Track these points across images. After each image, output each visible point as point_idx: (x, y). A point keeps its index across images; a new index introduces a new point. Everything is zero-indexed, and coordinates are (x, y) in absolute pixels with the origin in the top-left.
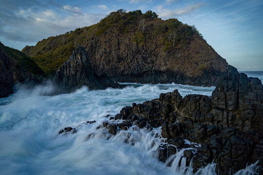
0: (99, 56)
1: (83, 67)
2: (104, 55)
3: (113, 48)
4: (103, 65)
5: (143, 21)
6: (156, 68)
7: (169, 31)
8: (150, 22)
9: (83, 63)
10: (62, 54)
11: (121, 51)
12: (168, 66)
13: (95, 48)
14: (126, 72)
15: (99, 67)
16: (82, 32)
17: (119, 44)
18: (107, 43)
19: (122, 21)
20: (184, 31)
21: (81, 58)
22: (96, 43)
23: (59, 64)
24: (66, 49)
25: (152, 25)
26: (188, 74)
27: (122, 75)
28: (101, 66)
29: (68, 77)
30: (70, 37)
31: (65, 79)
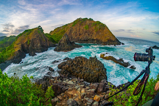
0: (73, 34)
3: (78, 31)
5: (88, 21)
6: (93, 38)
7: (97, 25)
8: (91, 22)
9: (66, 39)
11: (80, 32)
12: (97, 38)
13: (72, 31)
14: (82, 39)
16: (67, 25)
17: (80, 29)
18: (75, 29)
19: (81, 22)
20: (102, 26)
21: (66, 37)
22: (72, 29)
24: (62, 32)
25: (91, 23)
26: (103, 41)
27: (81, 40)
28: (74, 37)
29: (62, 44)
30: (64, 27)
31: (61, 45)
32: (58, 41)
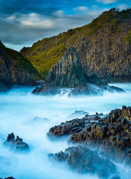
0: (89, 57)
1: (74, 67)
2: (94, 55)
3: (104, 49)
4: (94, 66)
9: (74, 64)
10: (54, 55)
11: (112, 52)
13: (87, 48)
14: (117, 74)
15: (89, 68)
16: (74, 33)
17: (110, 44)
18: (98, 44)
19: (115, 20)
21: (73, 58)
22: (87, 43)
23: (51, 64)
24: (58, 50)
27: (112, 76)
28: (92, 67)
29: (60, 77)
30: (63, 38)
31: (56, 79)
32: (46, 73)
